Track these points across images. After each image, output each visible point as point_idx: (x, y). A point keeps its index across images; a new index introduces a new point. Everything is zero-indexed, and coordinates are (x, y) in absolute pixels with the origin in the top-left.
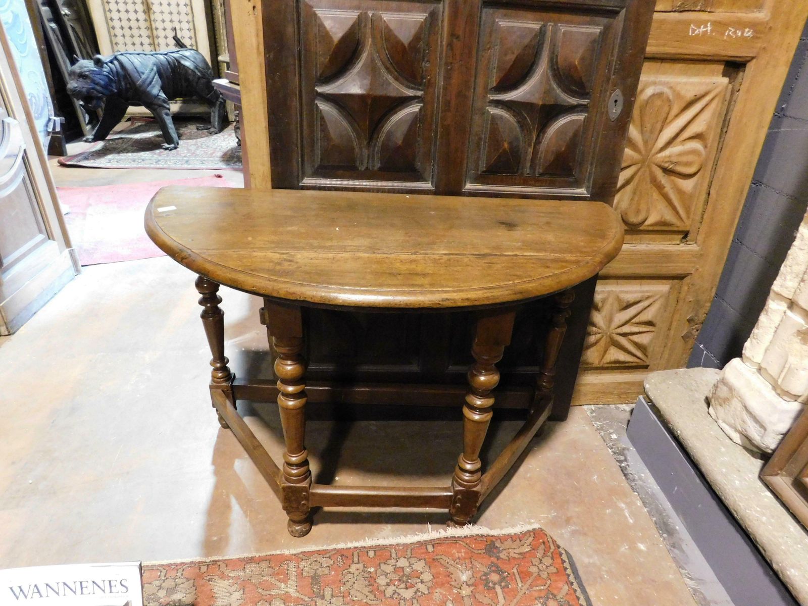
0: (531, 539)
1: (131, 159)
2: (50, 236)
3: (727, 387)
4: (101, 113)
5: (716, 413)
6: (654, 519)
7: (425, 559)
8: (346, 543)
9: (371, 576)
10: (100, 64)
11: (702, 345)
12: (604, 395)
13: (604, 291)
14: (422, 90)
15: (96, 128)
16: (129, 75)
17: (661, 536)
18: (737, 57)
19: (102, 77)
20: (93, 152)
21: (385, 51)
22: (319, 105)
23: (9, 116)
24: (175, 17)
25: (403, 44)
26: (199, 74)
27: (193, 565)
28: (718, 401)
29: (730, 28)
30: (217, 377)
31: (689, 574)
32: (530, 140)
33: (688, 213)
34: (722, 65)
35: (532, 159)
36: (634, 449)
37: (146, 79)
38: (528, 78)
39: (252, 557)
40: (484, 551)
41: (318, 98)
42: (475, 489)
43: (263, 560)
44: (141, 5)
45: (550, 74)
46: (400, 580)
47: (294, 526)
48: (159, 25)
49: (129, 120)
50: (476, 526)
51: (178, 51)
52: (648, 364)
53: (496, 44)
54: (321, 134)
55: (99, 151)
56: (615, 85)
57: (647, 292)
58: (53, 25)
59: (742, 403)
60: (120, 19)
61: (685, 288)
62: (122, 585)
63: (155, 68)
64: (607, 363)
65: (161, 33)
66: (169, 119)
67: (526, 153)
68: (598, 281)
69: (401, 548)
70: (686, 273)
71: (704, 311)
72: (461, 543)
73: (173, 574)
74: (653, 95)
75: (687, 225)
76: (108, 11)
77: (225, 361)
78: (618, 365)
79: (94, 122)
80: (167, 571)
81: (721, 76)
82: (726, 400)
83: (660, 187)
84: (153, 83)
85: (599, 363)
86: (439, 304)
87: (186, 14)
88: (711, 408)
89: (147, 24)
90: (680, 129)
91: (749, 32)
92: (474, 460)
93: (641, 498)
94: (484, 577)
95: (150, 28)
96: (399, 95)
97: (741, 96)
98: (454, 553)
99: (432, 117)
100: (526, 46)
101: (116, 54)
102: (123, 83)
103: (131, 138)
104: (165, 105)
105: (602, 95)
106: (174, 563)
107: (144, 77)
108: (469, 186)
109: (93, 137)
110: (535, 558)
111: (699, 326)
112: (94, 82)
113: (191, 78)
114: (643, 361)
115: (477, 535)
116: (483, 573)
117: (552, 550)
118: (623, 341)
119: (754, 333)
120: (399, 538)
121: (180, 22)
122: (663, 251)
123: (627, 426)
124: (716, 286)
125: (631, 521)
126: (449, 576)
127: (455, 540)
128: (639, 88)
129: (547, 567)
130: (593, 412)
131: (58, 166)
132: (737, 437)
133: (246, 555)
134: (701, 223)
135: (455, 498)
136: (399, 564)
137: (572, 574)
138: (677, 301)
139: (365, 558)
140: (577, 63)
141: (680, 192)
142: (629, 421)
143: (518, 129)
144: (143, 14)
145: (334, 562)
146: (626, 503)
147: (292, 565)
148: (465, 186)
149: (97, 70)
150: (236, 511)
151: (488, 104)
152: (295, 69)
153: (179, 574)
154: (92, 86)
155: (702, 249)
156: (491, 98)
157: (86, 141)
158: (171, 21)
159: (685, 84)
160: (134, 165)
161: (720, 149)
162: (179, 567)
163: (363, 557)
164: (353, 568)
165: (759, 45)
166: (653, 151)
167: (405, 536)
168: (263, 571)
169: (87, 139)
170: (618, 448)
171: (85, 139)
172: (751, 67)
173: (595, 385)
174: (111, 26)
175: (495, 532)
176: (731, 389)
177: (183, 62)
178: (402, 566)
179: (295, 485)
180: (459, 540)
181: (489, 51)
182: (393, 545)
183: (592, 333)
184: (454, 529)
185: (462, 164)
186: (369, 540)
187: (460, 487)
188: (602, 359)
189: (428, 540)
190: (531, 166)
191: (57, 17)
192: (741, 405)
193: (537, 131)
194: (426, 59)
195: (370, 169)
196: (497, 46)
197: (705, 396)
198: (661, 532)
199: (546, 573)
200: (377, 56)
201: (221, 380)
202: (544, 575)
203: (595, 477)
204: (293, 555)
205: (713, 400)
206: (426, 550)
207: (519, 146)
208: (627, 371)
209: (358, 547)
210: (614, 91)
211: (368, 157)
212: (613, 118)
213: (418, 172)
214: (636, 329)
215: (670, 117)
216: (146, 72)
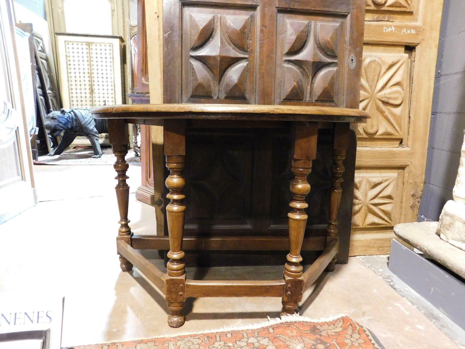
0: (341, 323)
1: (74, 162)
2: (23, 178)
3: (449, 216)
5: (446, 237)
7: (268, 338)
8: (210, 329)
9: (230, 348)
10: (63, 113)
11: (423, 216)
12: (369, 248)
13: (359, 177)
14: (247, 54)
15: (56, 149)
16: (78, 119)
17: (431, 321)
18: (410, 43)
19: (64, 119)
20: (53, 159)
21: (227, 34)
22: (191, 62)
23: (13, 108)
24: (106, 96)
25: (237, 31)
27: (97, 346)
28: (445, 228)
29: (404, 29)
30: (122, 231)
31: (460, 342)
32: (309, 82)
33: (400, 128)
34: (403, 47)
35: (310, 92)
36: (396, 276)
37: (87, 121)
38: (304, 49)
39: (142, 340)
40: (310, 332)
41: (192, 58)
42: (300, 278)
43: (150, 342)
44: (89, 90)
45: (315, 46)
47: (173, 318)
48: (97, 99)
49: (75, 147)
50: (301, 316)
52: (393, 226)
54: (192, 78)
55: (56, 159)
56: (350, 52)
57: (385, 177)
58: (42, 98)
59: (462, 222)
61: (406, 175)
62: (47, 316)
64: (368, 225)
65: (97, 103)
66: (97, 142)
67: (307, 89)
68: (356, 171)
69: (250, 331)
70: (405, 165)
71: (420, 189)
72: (292, 326)
74: (371, 61)
75: (401, 135)
76: (71, 93)
77: (128, 221)
78: (374, 226)
79: (55, 146)
81: (404, 52)
82: (451, 225)
83: (382, 112)
84: (91, 123)
85: (363, 225)
87: (111, 94)
88: (441, 235)
89: (91, 99)
90: (388, 79)
92: (297, 255)
93: (409, 301)
94: (313, 347)
95: (92, 101)
96: (236, 57)
97: (416, 64)
98: (289, 333)
99: (254, 69)
100: (302, 31)
101: (73, 109)
102: (74, 123)
103: (75, 154)
104: (96, 135)
105: (344, 57)
107: (86, 120)
109: (54, 153)
110: (347, 334)
111: (419, 200)
112: (59, 121)
114: (389, 223)
117: (357, 329)
118: (375, 209)
119: (457, 180)
120: (248, 326)
121: (108, 98)
122: (390, 151)
123: (388, 265)
124: (425, 173)
125: (407, 313)
126: (287, 347)
127: (289, 325)
128: (363, 58)
129: (357, 339)
130: (363, 259)
133: (137, 339)
134: (408, 135)
135: (286, 287)
136: (250, 341)
137: (376, 343)
138: (403, 184)
139: (225, 338)
140: (329, 40)
141: (394, 115)
142: (388, 263)
143: (301, 76)
144: (89, 94)
145: (202, 341)
146: (400, 304)
147: (171, 344)
149: (61, 115)
150: (131, 316)
151: (284, 62)
152: (179, 42)
154: (58, 123)
155: (412, 150)
156: (285, 59)
157: (49, 155)
158: (104, 97)
159: (386, 56)
160: (76, 164)
161: (411, 92)
164: (217, 344)
166: (375, 92)
167: (253, 325)
169: (50, 154)
170: (385, 276)
171: (49, 154)
172: (418, 49)
173: (362, 241)
174: (71, 100)
175: (315, 321)
176: (452, 216)
178: (252, 342)
179: (175, 278)
180: (291, 324)
181: (283, 34)
182: (244, 330)
183: (356, 204)
184: (286, 316)
185: (271, 95)
186: (226, 327)
187: (289, 277)
188: (364, 222)
189: (269, 326)
190: (310, 96)
191: (45, 95)
192: (462, 224)
193: (312, 76)
194: (249, 38)
195: (219, 98)
196: (286, 32)
197: (435, 231)
198: (430, 318)
199: (357, 343)
200: (223, 37)
201: (125, 233)
202: (356, 344)
203: (375, 291)
204: (172, 338)
205: (442, 229)
206: (268, 332)
207: (302, 84)
208: (380, 231)
209: (219, 332)
210: (351, 55)
211: (219, 91)
212: (352, 69)
213: (247, 100)
214: (382, 201)
215: (381, 74)
216: (88, 118)
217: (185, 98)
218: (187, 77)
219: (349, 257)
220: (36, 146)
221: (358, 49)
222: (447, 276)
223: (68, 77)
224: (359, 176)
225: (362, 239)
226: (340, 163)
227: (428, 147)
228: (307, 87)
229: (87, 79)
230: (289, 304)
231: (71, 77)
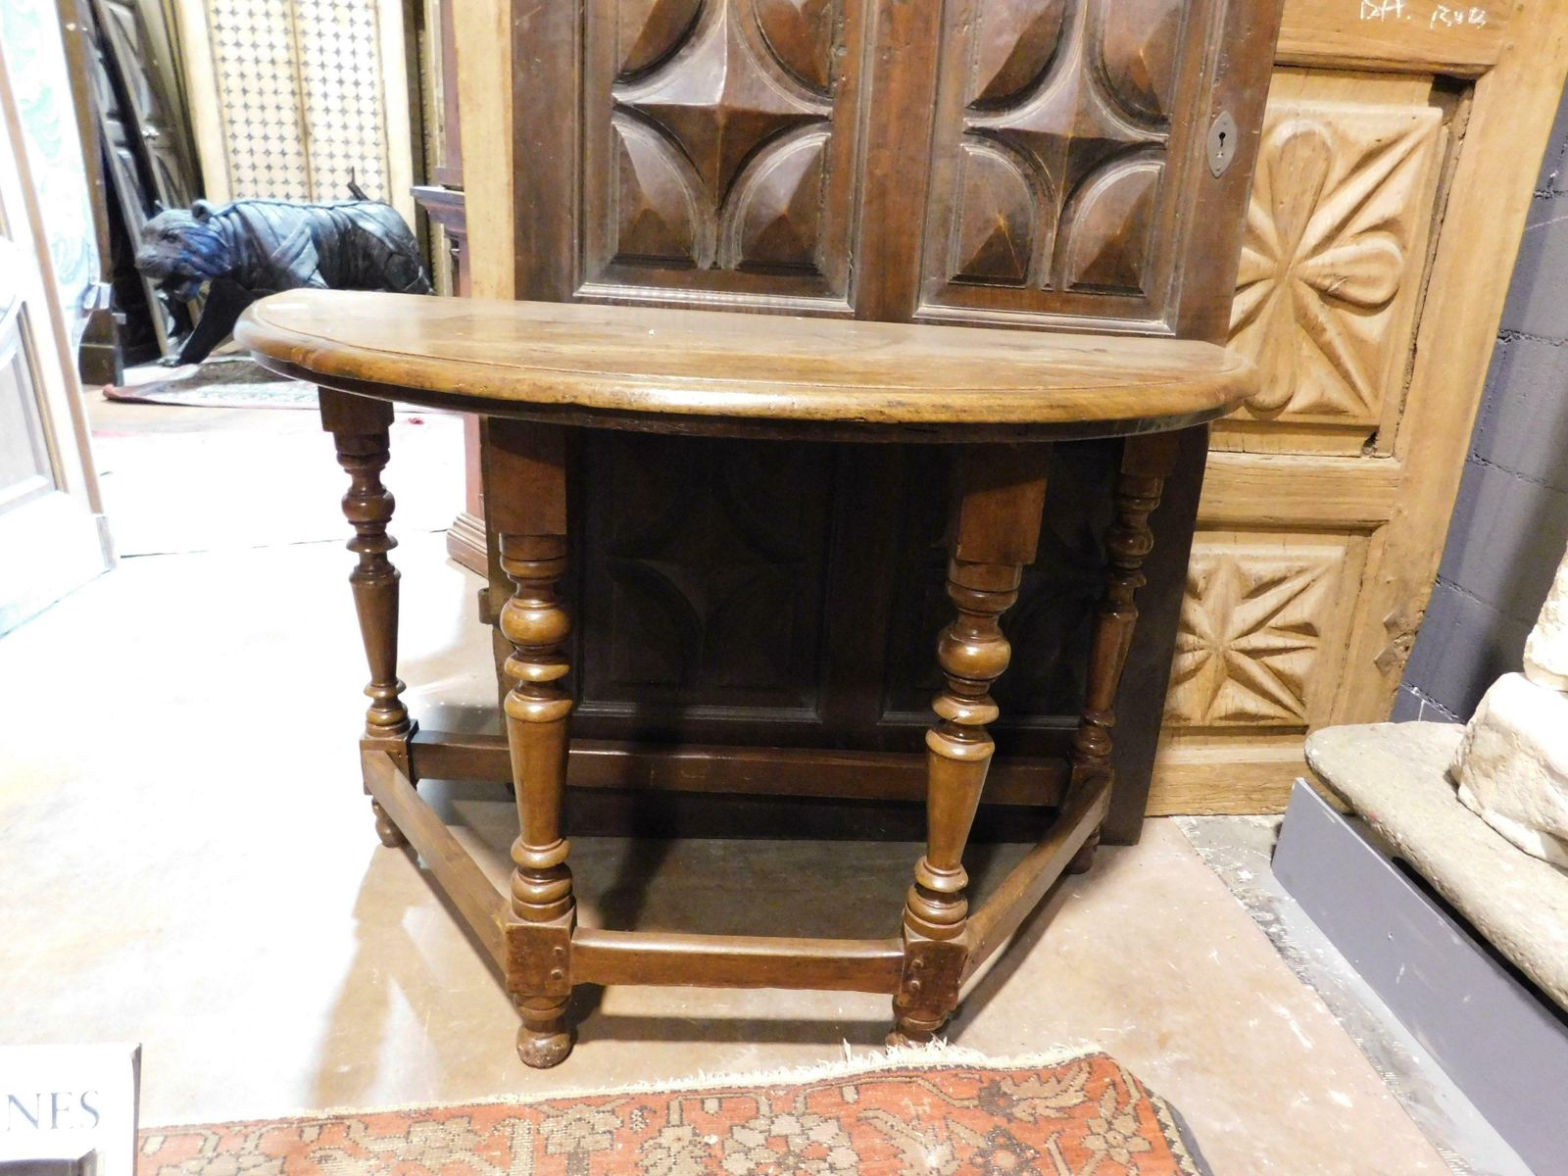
0: (1084, 1076)
1: (248, 393)
2: (59, 483)
3: (1497, 732)
5: (1476, 797)
6: (1360, 1040)
7: (838, 1119)
8: (651, 1079)
9: (710, 1155)
10: (204, 217)
11: (1416, 688)
12: (1215, 793)
13: (1208, 555)
14: (829, 104)
15: (186, 342)
16: (258, 239)
17: (1382, 1077)
18: (1456, 65)
19: (206, 240)
20: (176, 381)
21: (756, 20)
22: (618, 129)
24: (355, 150)
25: (790, 8)
26: (391, 246)
27: (286, 1126)
28: (1480, 768)
29: (1441, 7)
30: (379, 721)
31: (1462, 1160)
32: (1052, 214)
33: (1375, 386)
34: (1426, 81)
35: (1054, 254)
36: (1294, 900)
37: (289, 248)
38: (1043, 86)
39: (428, 1109)
40: (976, 1102)
41: (619, 114)
42: (954, 941)
43: (454, 1117)
44: (293, 128)
45: (1088, 77)
46: (779, 1164)
47: (533, 1040)
48: (324, 163)
50: (953, 1047)
51: (355, 205)
52: (1306, 722)
53: (979, 13)
54: (621, 189)
55: (187, 379)
56: (1219, 102)
57: (1298, 558)
58: (125, 153)
59: (1539, 761)
60: (251, 152)
61: (1376, 554)
62: (85, 1106)
63: (308, 231)
64: (1221, 718)
65: (325, 177)
67: (1043, 239)
68: (1196, 534)
69: (781, 1093)
70: (1377, 519)
71: (1418, 604)
72: (920, 1081)
73: (238, 1142)
74: (1295, 137)
75: (1373, 414)
76: (230, 137)
77: (398, 686)
78: (1242, 723)
79: (183, 332)
80: (220, 1138)
81: (1427, 104)
82: (1499, 762)
83: (1314, 330)
84: (302, 256)
85: (1203, 718)
86: (883, 414)
87: (375, 144)
88: (1463, 789)
89: (301, 161)
90: (1351, 207)
91: (1477, 14)
92: (951, 868)
93: (1322, 998)
94: (979, 1160)
95: (305, 168)
96: (784, 111)
97: (1469, 147)
98: (907, 1107)
99: (849, 161)
100: (1040, 18)
101: (237, 200)
102: (244, 254)
105: (1194, 123)
106: (241, 1122)
107: (285, 244)
108: (926, 309)
109: (178, 357)
110: (1096, 1118)
111: (1410, 639)
112: (187, 247)
113: (376, 252)
114: (1295, 713)
115: (959, 1066)
116: (976, 1150)
117: (1133, 1101)
118: (1251, 667)
119: (1547, 609)
120: (776, 1072)
121: (362, 158)
122: (1326, 470)
123: (1272, 858)
124: (1442, 549)
125: (1307, 1044)
127: (908, 1076)
128: (1267, 121)
129: (1126, 1138)
130: (1193, 828)
131: (103, 401)
133: (414, 1105)
134: (1402, 412)
135: (908, 966)
136: (776, 1130)
137: (1187, 1156)
138: (1361, 584)
139: (694, 1114)
140: (1141, 54)
141: (1356, 341)
142: (1274, 847)
143: (1026, 191)
144: (295, 142)
145: (622, 1122)
146: (1290, 1007)
147: (522, 1127)
148: (917, 307)
149: (196, 225)
150: (400, 1015)
151: (965, 137)
152: (572, 51)
153: (250, 1145)
154: (185, 254)
155: (1407, 468)
156: (970, 124)
157: (164, 365)
158: (347, 156)
159: (1357, 117)
161: (1431, 256)
162: (250, 1129)
163: (693, 1113)
164: (668, 1136)
165: (1500, 42)
166: (1300, 253)
167: (792, 1068)
168: (453, 1140)
169: (167, 361)
170: (1257, 897)
171: (162, 360)
172: (1484, 87)
173: (1196, 768)
174: (232, 163)
175: (999, 1062)
176: (1507, 734)
177: (362, 224)
178: (784, 1133)
179: (536, 924)
180: (917, 1077)
181: (967, 27)
182: (763, 1087)
183: (1186, 649)
184: (903, 1049)
185: (910, 260)
186: (706, 1075)
187: (917, 935)
188: (1209, 708)
189: (845, 1076)
190: (1053, 268)
191: (133, 140)
192: (1537, 765)
193: (1064, 195)
194: (838, 40)
195: (720, 268)
196: (980, 16)
197: (1446, 767)
198: (1379, 1067)
199: (1125, 1151)
200: (740, 32)
201: (387, 728)
202: (1121, 1156)
203: (1215, 954)
204: (525, 1105)
205: (1467, 770)
206: (840, 1099)
207: (1027, 225)
208: (1261, 738)
209: (680, 1091)
210: (1219, 114)
211: (718, 239)
212: (1218, 170)
213: (821, 275)
214: (1278, 642)
215: (1330, 184)
216: (291, 235)
217: (593, 265)
218: (603, 184)
219: (1146, 820)
220: (115, 333)
221: (1248, 94)
222: (1456, 939)
223: (216, 75)
224: (1205, 554)
225: (1195, 762)
226: (1140, 521)
227: (1469, 456)
228: (1045, 235)
229: (285, 86)
230: (913, 1013)
231: (227, 76)
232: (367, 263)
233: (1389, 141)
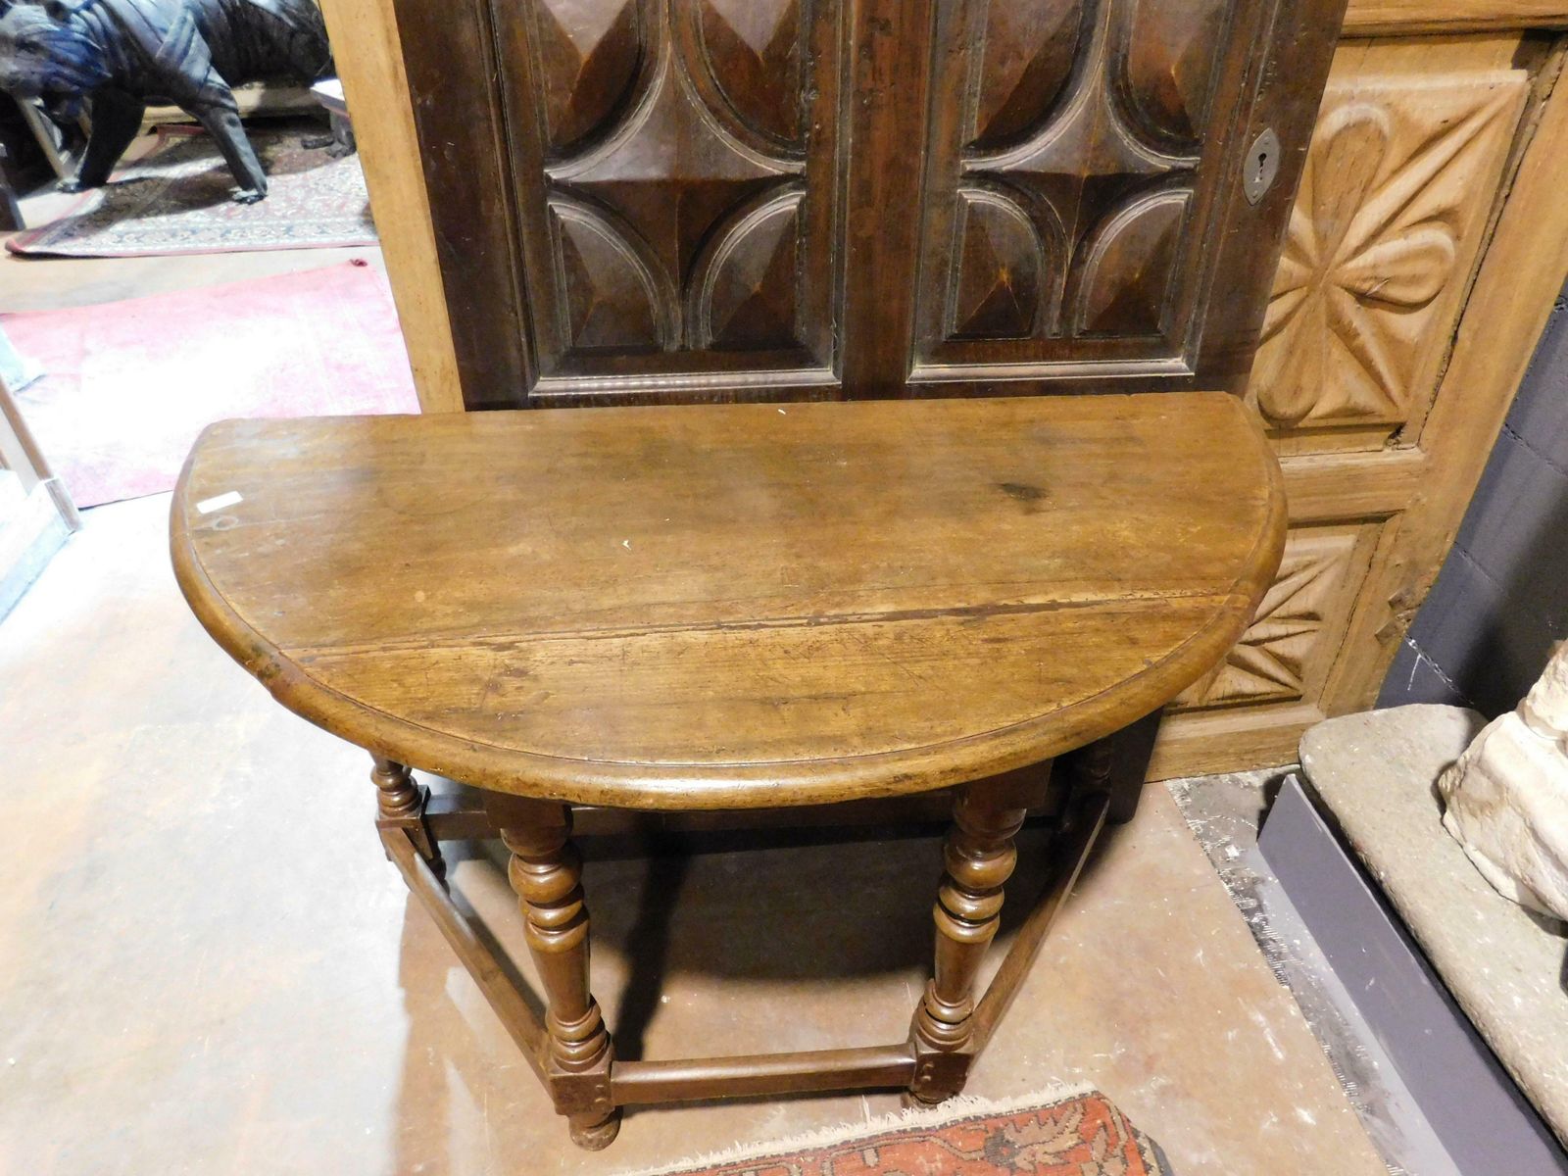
0: (1078, 1117)
1: (167, 231)
3: (1489, 778)
4: (86, 122)
5: (1461, 829)
6: (1327, 1047)
8: (694, 1158)
10: (61, 15)
11: (1413, 641)
12: (1210, 757)
14: (799, 158)
15: (82, 159)
16: (133, 36)
17: (1344, 1088)
19: (72, 45)
20: (82, 217)
21: (708, 70)
22: (556, 211)
25: (749, 52)
28: (1467, 805)
30: (391, 803)
32: (1061, 257)
33: (1405, 380)
34: (1514, 38)
35: (1063, 301)
36: (1277, 881)
37: (174, 46)
38: (1054, 114)
40: (982, 1154)
41: (555, 193)
45: (1107, 99)
47: (584, 1133)
49: (153, 130)
50: (962, 1097)
52: (1301, 692)
53: (979, 34)
54: (568, 279)
55: (95, 213)
56: (1263, 119)
57: (1307, 553)
59: (1525, 821)
61: (1388, 540)
63: (190, 17)
64: (1217, 699)
66: (237, 134)
67: (1051, 287)
69: (810, 1159)
70: (1391, 509)
71: (1426, 581)
72: (932, 1139)
74: (1347, 127)
75: (1404, 409)
77: (406, 768)
78: (1238, 700)
79: (76, 142)
81: (1510, 65)
82: (1487, 807)
83: (1347, 336)
84: (191, 52)
85: (1200, 699)
86: (888, 790)
88: (1448, 815)
90: (1404, 200)
92: (959, 1001)
93: (1296, 998)
96: (749, 176)
97: (1553, 109)
98: (922, 1165)
99: (828, 221)
100: (1053, 38)
102: (123, 56)
103: (162, 179)
104: (224, 100)
105: (1230, 143)
107: (167, 39)
108: (920, 371)
109: (78, 180)
110: (1088, 1162)
111: (1413, 612)
112: (53, 58)
113: (275, 33)
114: (1291, 687)
115: (966, 1119)
117: (1122, 1143)
118: (1253, 655)
120: (803, 1135)
122: (1345, 468)
123: (1260, 827)
124: (1457, 532)
125: (1280, 1055)
127: (922, 1135)
130: (1185, 794)
131: (7, 257)
132: (1509, 888)
134: (1433, 402)
135: (920, 1067)
138: (1370, 566)
140: (1173, 72)
141: (1391, 342)
143: (1033, 236)
146: (1267, 1013)
148: (910, 373)
149: (57, 29)
150: (459, 1096)
151: (960, 181)
152: (490, 128)
154: (53, 67)
155: (1430, 458)
156: (968, 168)
157: (65, 190)
159: (1424, 94)
160: (174, 245)
161: (1488, 238)
166: (1338, 257)
167: (817, 1131)
169: (66, 185)
170: (1243, 880)
171: (59, 185)
173: (1190, 741)
175: (1003, 1106)
176: (1499, 785)
179: (576, 1074)
180: (930, 1135)
181: (962, 53)
182: (793, 1154)
184: (917, 1112)
185: (901, 323)
186: (741, 1145)
187: (929, 1048)
188: (1206, 692)
189: (865, 1137)
190: (1062, 315)
192: (1522, 823)
193: (1076, 239)
194: (809, 82)
195: (689, 349)
196: (979, 40)
198: (1342, 1077)
201: (400, 809)
203: (1200, 954)
205: (1456, 801)
206: (862, 1163)
207: (1033, 275)
208: (1256, 707)
210: (1259, 133)
211: (684, 321)
212: (1254, 197)
213: (802, 347)
214: (1279, 629)
215: (1382, 175)
216: (172, 27)
217: (545, 358)
218: (545, 270)
221: (1297, 106)
225: (1192, 735)
228: (1053, 283)
232: (266, 48)
233: (1456, 122)
